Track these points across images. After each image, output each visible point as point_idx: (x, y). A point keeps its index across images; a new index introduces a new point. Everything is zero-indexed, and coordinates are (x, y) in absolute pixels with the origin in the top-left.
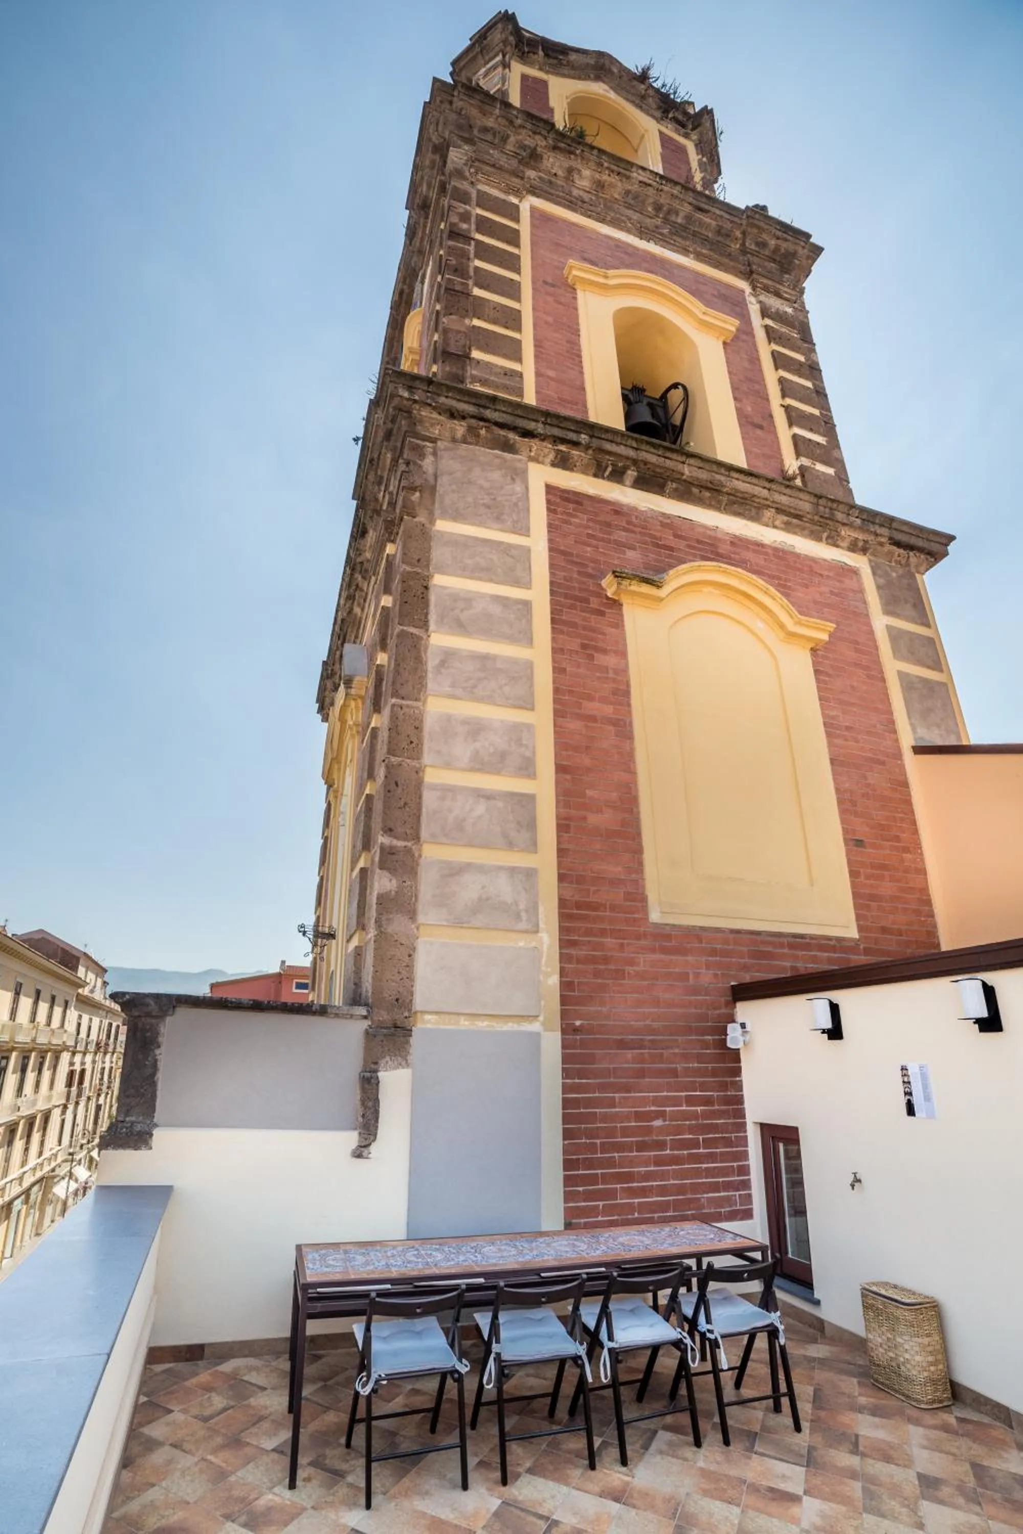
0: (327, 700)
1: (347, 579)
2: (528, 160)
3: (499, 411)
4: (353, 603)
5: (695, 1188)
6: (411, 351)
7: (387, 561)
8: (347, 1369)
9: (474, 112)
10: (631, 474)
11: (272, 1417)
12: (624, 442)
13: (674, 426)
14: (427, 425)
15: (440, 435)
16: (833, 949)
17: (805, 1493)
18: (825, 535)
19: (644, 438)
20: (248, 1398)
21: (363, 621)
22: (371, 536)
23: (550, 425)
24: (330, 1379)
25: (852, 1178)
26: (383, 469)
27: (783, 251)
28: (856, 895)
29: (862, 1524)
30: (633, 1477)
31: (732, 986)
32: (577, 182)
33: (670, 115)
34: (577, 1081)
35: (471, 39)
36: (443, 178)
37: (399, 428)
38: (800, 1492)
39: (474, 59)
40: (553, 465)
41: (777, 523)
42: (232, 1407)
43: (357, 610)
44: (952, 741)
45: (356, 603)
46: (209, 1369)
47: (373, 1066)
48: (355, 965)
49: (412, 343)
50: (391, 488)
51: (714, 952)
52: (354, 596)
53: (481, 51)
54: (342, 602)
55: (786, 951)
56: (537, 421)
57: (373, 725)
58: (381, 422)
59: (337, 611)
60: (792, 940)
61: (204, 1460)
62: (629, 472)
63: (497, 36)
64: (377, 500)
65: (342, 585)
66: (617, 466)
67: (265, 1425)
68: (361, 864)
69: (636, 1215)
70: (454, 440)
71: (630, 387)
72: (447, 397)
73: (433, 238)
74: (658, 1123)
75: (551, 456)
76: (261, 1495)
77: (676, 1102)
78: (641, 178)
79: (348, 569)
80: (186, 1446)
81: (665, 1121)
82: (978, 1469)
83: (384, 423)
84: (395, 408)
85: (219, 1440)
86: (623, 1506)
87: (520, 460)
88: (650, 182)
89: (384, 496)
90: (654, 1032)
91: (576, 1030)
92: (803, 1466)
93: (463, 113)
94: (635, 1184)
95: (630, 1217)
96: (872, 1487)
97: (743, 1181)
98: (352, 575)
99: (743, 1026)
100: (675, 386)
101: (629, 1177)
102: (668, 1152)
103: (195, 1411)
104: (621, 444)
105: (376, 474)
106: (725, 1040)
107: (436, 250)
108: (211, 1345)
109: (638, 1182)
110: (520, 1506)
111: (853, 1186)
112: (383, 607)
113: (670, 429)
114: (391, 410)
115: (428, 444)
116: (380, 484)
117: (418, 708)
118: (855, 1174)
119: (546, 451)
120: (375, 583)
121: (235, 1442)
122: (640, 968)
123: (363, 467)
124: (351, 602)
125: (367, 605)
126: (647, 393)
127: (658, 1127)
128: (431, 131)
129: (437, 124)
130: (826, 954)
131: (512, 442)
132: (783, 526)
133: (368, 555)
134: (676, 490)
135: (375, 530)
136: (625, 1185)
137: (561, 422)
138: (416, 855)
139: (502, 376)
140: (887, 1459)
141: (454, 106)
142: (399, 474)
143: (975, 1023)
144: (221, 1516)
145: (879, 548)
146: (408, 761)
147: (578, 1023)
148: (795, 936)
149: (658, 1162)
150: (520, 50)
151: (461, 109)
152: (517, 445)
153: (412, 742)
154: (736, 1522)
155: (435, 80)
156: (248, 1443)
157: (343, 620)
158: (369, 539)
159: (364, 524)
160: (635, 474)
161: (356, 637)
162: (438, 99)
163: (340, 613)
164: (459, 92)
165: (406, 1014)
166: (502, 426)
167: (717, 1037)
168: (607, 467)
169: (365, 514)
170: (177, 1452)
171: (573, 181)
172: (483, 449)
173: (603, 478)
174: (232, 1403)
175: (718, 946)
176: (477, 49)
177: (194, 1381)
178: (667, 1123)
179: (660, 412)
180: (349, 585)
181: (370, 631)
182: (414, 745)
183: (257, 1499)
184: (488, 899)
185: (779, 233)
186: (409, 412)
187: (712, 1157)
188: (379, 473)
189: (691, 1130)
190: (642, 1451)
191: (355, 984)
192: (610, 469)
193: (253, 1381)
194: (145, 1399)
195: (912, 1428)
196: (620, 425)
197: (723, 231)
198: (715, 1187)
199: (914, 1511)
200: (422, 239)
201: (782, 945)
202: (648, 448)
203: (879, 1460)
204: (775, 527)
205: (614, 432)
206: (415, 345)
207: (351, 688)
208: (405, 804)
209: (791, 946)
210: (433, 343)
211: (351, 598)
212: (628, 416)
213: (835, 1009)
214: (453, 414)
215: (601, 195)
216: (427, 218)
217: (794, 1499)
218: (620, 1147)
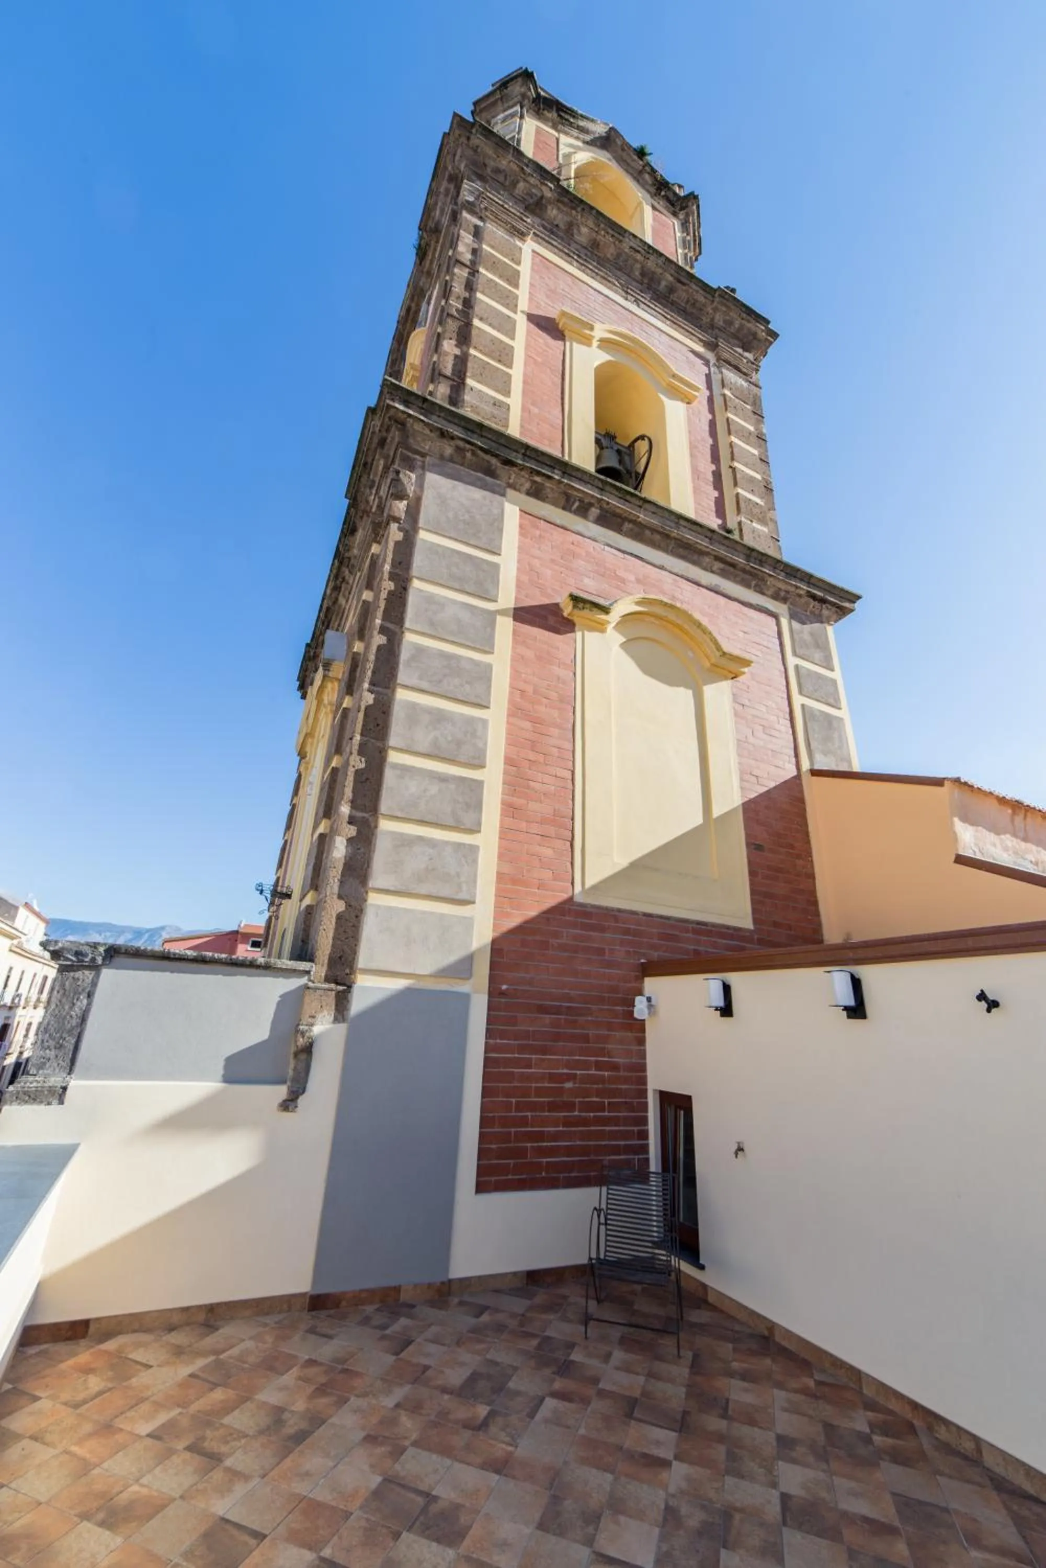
0: (308, 681)
1: (335, 571)
2: (533, 207)
3: (485, 437)
4: (338, 594)
5: (599, 1150)
6: (412, 366)
7: (372, 559)
8: (244, 1340)
9: (490, 152)
10: (594, 512)
11: (152, 1399)
12: (591, 482)
13: (637, 473)
14: (419, 439)
15: (429, 450)
16: (731, 937)
17: (676, 1457)
18: (753, 583)
19: (609, 480)
20: (130, 1378)
21: (346, 612)
22: (360, 534)
23: (529, 457)
24: (224, 1351)
25: (735, 1147)
26: (376, 474)
27: (745, 331)
28: (753, 892)
29: (723, 1486)
30: (516, 1447)
31: (642, 963)
32: (576, 236)
33: (663, 193)
34: (498, 1041)
35: (493, 85)
36: (455, 207)
37: (393, 438)
38: (669, 1455)
39: (494, 104)
40: (528, 493)
41: (715, 568)
42: (110, 1390)
43: (342, 601)
44: (843, 767)
45: (341, 594)
46: (92, 1347)
47: (310, 1020)
48: (305, 922)
49: (414, 360)
50: (381, 493)
51: (627, 932)
52: (340, 588)
53: (501, 99)
54: (328, 592)
55: (690, 935)
56: (517, 451)
57: (344, 705)
58: (377, 429)
59: (323, 599)
60: (695, 926)
61: (66, 1452)
62: (593, 509)
63: (517, 89)
64: (367, 502)
65: (329, 576)
66: (583, 502)
67: (145, 1407)
68: (321, 829)
69: (544, 1174)
70: (442, 457)
71: (603, 433)
72: (439, 416)
73: (442, 262)
74: (569, 1085)
75: (527, 485)
76: (126, 1487)
77: (585, 1065)
78: (632, 244)
79: (336, 561)
80: (48, 1438)
81: (575, 1083)
82: (829, 1428)
83: (380, 431)
84: (390, 418)
85: (88, 1427)
86: (505, 1478)
87: (499, 486)
88: (640, 249)
89: (374, 500)
90: (570, 999)
91: (503, 994)
92: (676, 1431)
93: (479, 150)
94: (545, 1144)
95: (538, 1176)
96: (736, 1450)
97: (642, 1145)
98: (339, 568)
99: (649, 999)
100: (642, 437)
101: (540, 1136)
102: (576, 1113)
103: (65, 1396)
104: (588, 483)
105: (368, 477)
106: (633, 1012)
107: (442, 275)
108: (98, 1320)
109: (547, 1142)
110: (402, 1482)
111: (736, 1154)
112: (364, 601)
113: (633, 475)
114: (387, 420)
115: (418, 457)
116: (371, 487)
117: (386, 695)
118: (739, 1143)
119: (523, 480)
120: (360, 578)
121: (107, 1429)
122: (563, 941)
123: (357, 468)
124: (337, 592)
125: (351, 597)
126: (618, 440)
127: (570, 1089)
128: (448, 160)
129: (454, 155)
130: (724, 941)
131: (493, 467)
132: (718, 571)
133: (355, 551)
134: (631, 530)
135: (364, 529)
136: (536, 1144)
137: (538, 456)
138: (373, 825)
139: (491, 405)
140: (752, 1423)
141: (471, 142)
142: (389, 480)
143: (843, 1010)
144: (76, 1516)
145: (797, 599)
146: (373, 741)
147: (504, 987)
148: (699, 923)
149: (567, 1122)
150: (536, 105)
151: (477, 147)
152: (498, 472)
153: (378, 725)
154: (608, 1489)
155: (455, 115)
156: (121, 1430)
157: (328, 609)
158: (358, 538)
159: (354, 522)
160: (598, 511)
161: (339, 625)
162: (457, 132)
163: (326, 601)
164: (477, 130)
165: (347, 971)
166: (486, 451)
167: (626, 1008)
168: (573, 503)
169: (356, 513)
170: (37, 1445)
171: (572, 235)
172: (467, 470)
173: (570, 511)
174: (110, 1385)
175: (633, 927)
176: (498, 96)
177: (71, 1362)
178: (577, 1085)
179: (627, 458)
180: (336, 577)
181: (351, 620)
182: (380, 727)
183: (121, 1492)
184: (433, 869)
185: (744, 315)
186: (403, 424)
187: (615, 1121)
188: (371, 477)
189: (599, 1093)
190: (528, 1419)
191: (303, 941)
192: (577, 504)
193: (139, 1359)
194: (10, 1386)
195: (776, 1392)
196: (591, 467)
197: (697, 305)
198: (616, 1150)
199: (770, 1471)
200: (431, 262)
201: (687, 931)
202: (611, 490)
203: (745, 1423)
204: (713, 572)
205: (584, 472)
206: (417, 362)
207: (329, 670)
208: (367, 779)
209: (695, 932)
210: (432, 363)
211: (337, 589)
212: (598, 459)
213: (727, 989)
214: (443, 434)
215: (596, 252)
216: (437, 242)
217: (665, 1464)
218: (533, 1107)
